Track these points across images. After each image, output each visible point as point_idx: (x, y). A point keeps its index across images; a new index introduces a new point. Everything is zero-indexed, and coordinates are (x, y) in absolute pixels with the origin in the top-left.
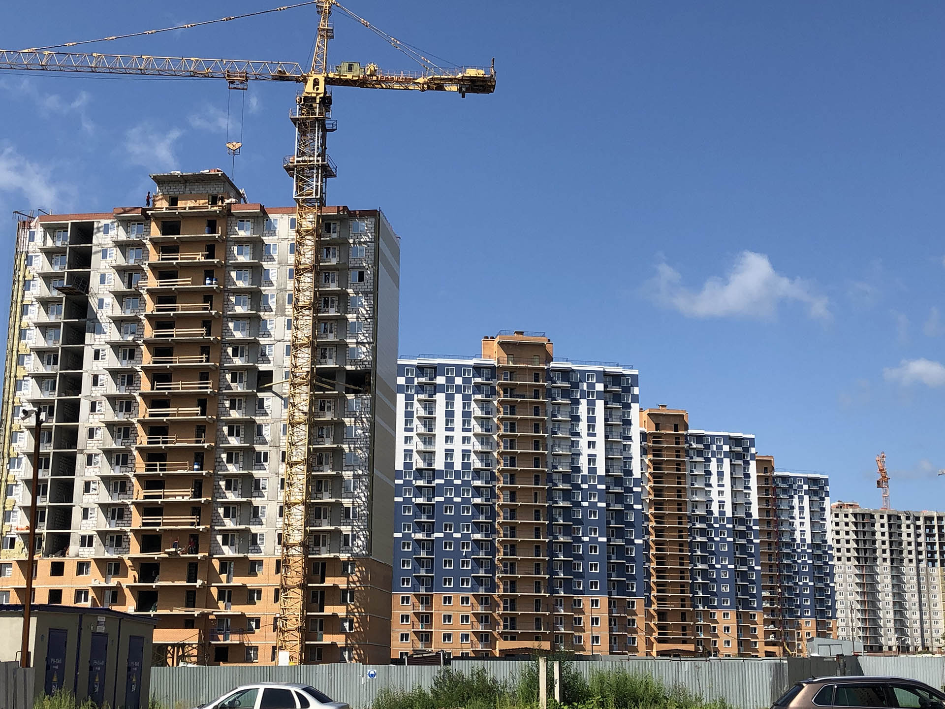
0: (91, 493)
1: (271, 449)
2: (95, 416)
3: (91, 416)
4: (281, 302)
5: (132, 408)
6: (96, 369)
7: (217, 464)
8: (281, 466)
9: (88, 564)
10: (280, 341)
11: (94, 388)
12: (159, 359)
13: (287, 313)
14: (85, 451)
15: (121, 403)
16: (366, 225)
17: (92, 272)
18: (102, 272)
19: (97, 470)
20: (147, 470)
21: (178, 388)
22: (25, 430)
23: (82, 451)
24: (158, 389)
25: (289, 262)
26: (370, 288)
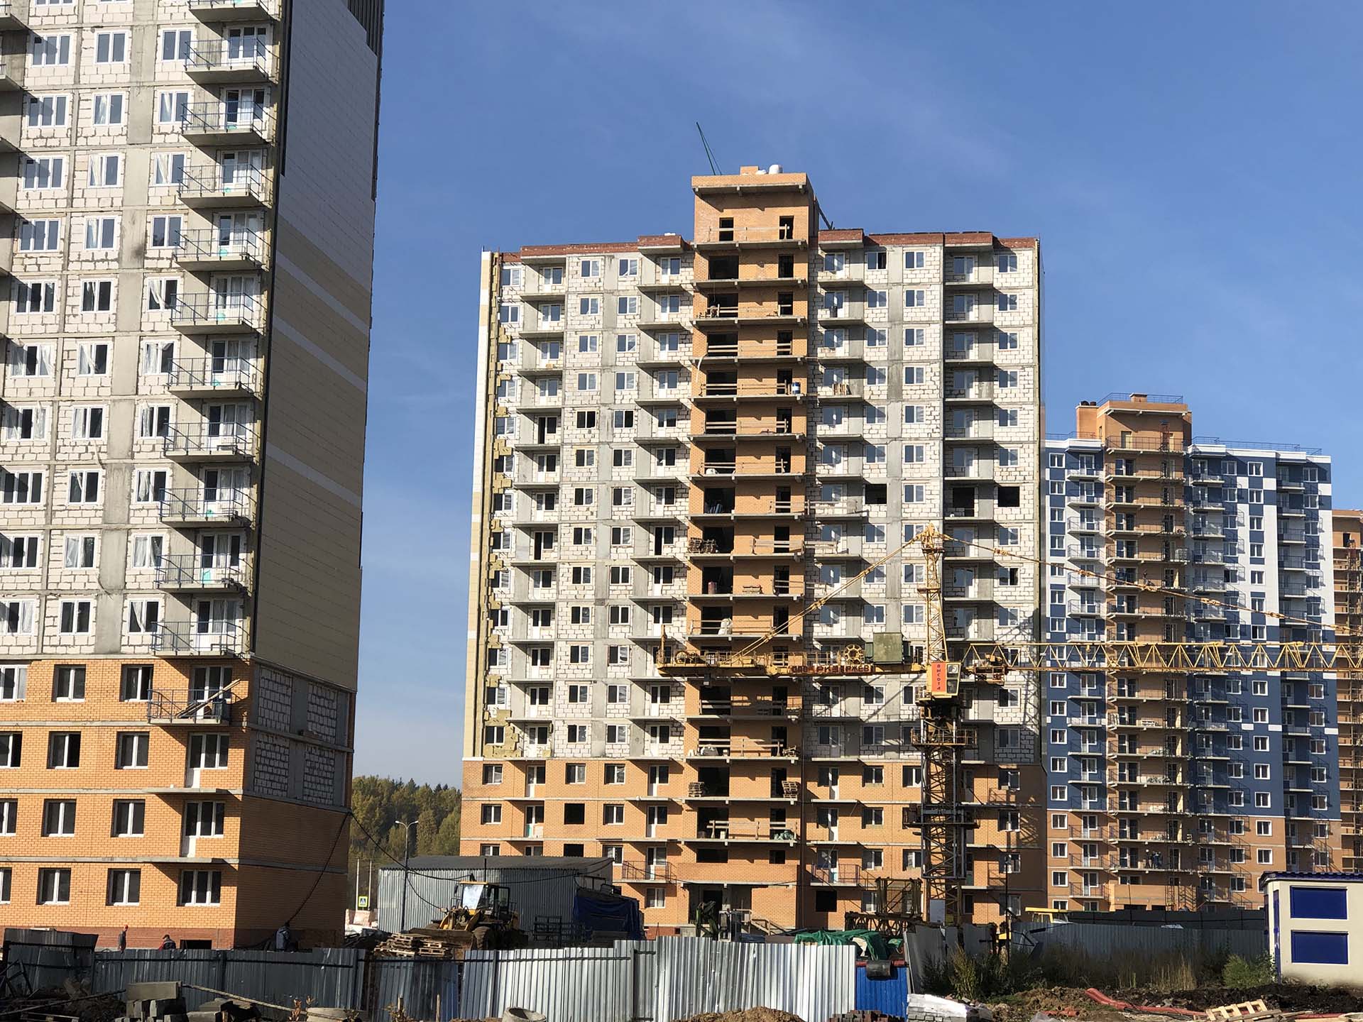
2: (620, 550)
4: (895, 379)
6: (618, 479)
9: (621, 767)
10: (895, 439)
11: (615, 508)
12: (718, 465)
13: (904, 397)
14: (607, 602)
15: (658, 529)
18: (621, 333)
19: (626, 629)
20: (704, 632)
22: (510, 568)
24: (715, 511)
25: (905, 320)
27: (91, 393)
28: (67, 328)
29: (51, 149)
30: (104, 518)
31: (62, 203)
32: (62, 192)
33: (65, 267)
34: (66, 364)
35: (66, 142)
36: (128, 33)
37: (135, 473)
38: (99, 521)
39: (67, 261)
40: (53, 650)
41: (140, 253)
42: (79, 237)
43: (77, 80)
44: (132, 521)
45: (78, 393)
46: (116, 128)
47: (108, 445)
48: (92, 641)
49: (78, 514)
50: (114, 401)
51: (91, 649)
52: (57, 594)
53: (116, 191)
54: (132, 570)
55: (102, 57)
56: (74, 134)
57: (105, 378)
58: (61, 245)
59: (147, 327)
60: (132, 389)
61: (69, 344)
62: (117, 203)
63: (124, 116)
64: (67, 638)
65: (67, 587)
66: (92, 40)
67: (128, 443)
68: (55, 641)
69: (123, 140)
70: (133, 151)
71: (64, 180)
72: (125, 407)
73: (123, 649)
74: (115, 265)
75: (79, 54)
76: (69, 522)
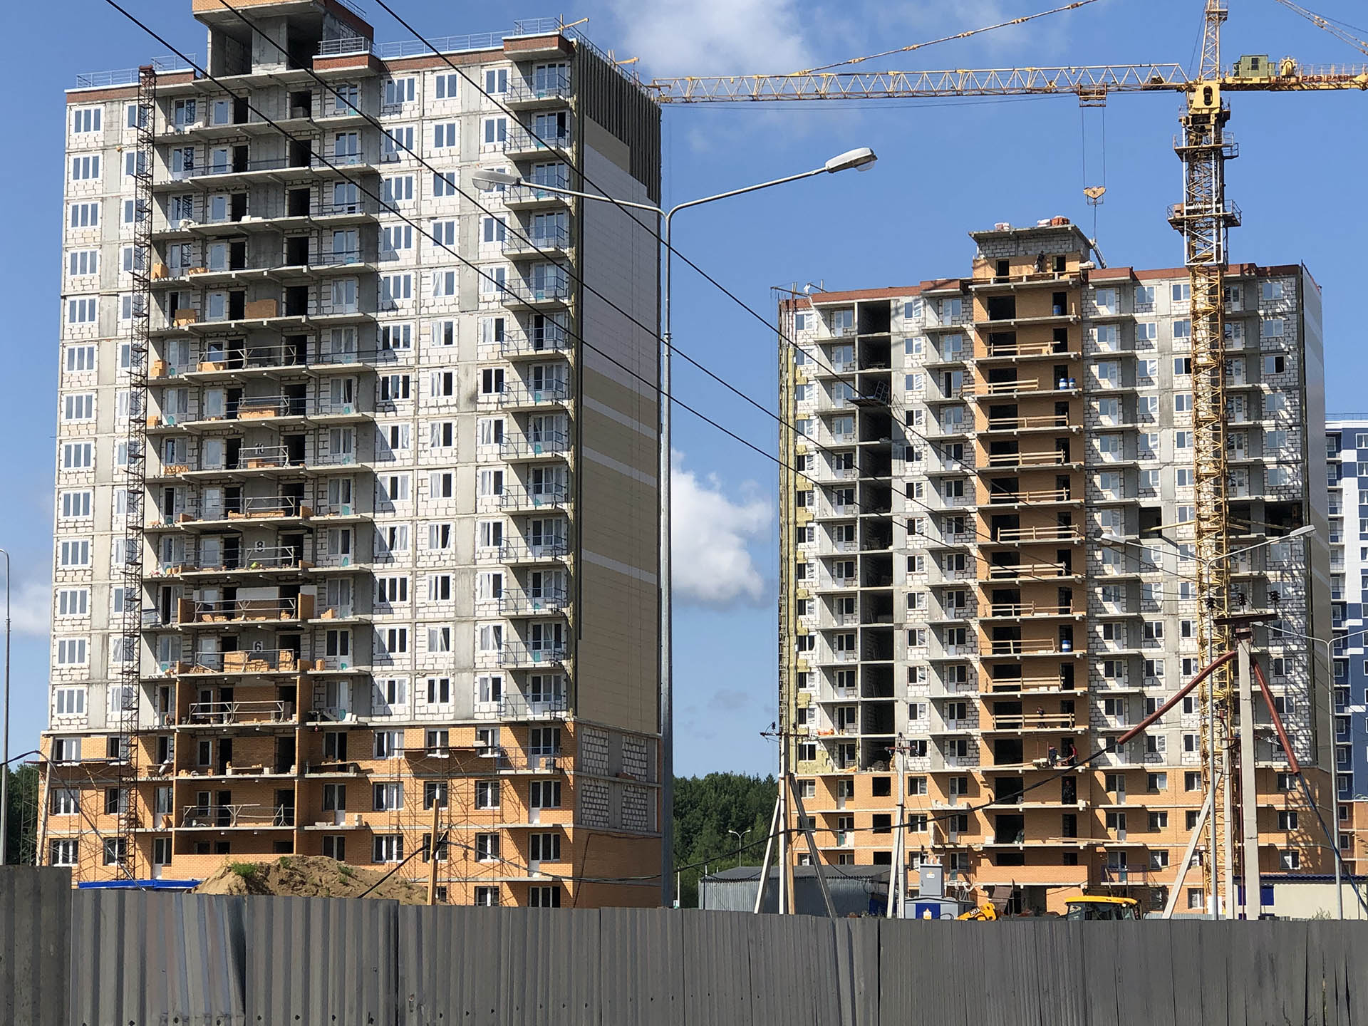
0: (918, 683)
1: (1165, 617)
2: (915, 577)
3: (909, 577)
4: (1166, 407)
5: (966, 565)
6: (911, 510)
7: (1091, 640)
8: (1181, 642)
9: (924, 780)
10: (1168, 464)
11: (909, 538)
12: (998, 496)
13: (1175, 424)
14: (905, 626)
15: (950, 558)
16: (1282, 289)
17: (893, 375)
18: (908, 372)
19: (923, 651)
20: (995, 652)
21: (1031, 537)
22: (815, 597)
23: (900, 626)
24: (1002, 539)
25: (1174, 350)
26: (1294, 381)
27: (441, 513)
28: (420, 461)
29: (401, 319)
30: (456, 612)
31: (412, 362)
32: (411, 352)
33: (416, 413)
34: (421, 490)
35: (412, 312)
36: (456, 222)
37: (478, 576)
38: (452, 615)
39: (418, 408)
40: (422, 717)
41: (473, 399)
42: (426, 388)
43: (419, 262)
44: (478, 614)
45: (431, 514)
46: (450, 298)
47: (456, 554)
48: (452, 710)
49: (436, 609)
50: (459, 519)
51: (452, 717)
52: (423, 673)
53: (452, 350)
54: (479, 653)
55: (437, 241)
56: (419, 305)
57: (451, 501)
58: (412, 395)
59: (481, 459)
60: (472, 509)
61: (422, 474)
62: (454, 359)
63: (456, 289)
64: (433, 707)
65: (431, 667)
66: (428, 228)
67: (471, 553)
68: (424, 710)
69: (456, 309)
70: (464, 317)
71: (412, 343)
72: (467, 523)
73: (476, 715)
74: (454, 410)
75: (419, 240)
76: (430, 616)
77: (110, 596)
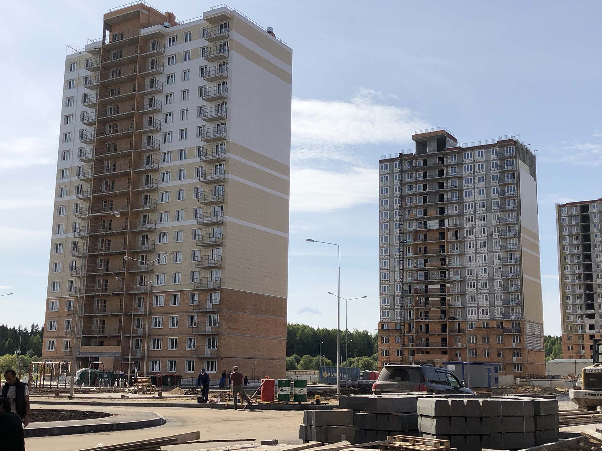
6: (597, 261)
11: (597, 269)
14: (597, 293)
17: (590, 224)
18: (595, 223)
27: (484, 265)
28: (477, 251)
29: (471, 214)
31: (474, 225)
32: (474, 223)
33: (476, 239)
34: (478, 259)
35: (473, 213)
36: (485, 189)
37: (495, 281)
39: (476, 238)
40: (481, 319)
41: (491, 235)
42: (478, 233)
43: (475, 200)
44: (495, 291)
45: (481, 265)
46: (484, 209)
47: (488, 276)
48: (489, 317)
49: (483, 290)
50: (489, 266)
51: (489, 318)
52: (481, 307)
53: (485, 222)
54: (496, 302)
55: (480, 194)
56: (475, 211)
57: (487, 262)
58: (474, 234)
60: (492, 264)
61: (478, 255)
62: (486, 225)
63: (485, 206)
64: (484, 316)
65: (483, 306)
66: (477, 191)
68: (481, 317)
69: (486, 212)
70: (488, 214)
71: (474, 221)
72: (491, 268)
73: (496, 318)
74: (486, 238)
75: (475, 194)
76: (482, 292)
77: (395, 287)
